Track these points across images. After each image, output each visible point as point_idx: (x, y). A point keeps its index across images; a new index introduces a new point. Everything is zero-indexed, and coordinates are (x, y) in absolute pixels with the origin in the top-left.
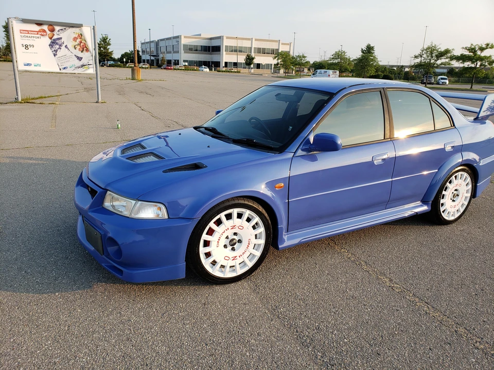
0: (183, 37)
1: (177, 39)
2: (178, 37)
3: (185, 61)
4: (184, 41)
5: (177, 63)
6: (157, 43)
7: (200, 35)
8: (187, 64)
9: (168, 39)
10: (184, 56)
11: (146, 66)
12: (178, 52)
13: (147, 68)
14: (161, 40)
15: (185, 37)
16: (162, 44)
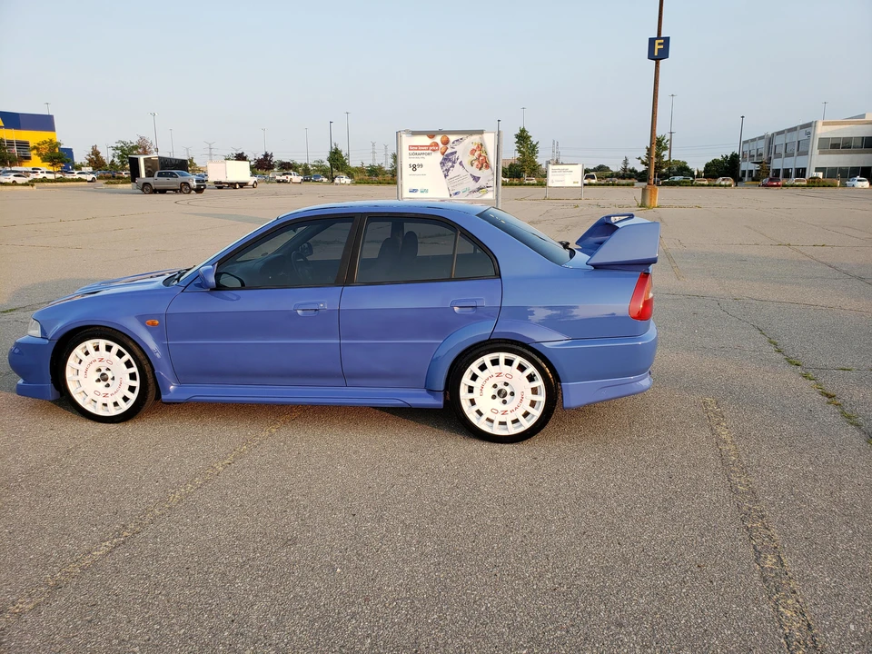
0: (820, 124)
1: (808, 130)
2: (809, 125)
3: (818, 170)
4: (822, 131)
5: (801, 173)
6: (770, 140)
7: (863, 116)
8: (820, 175)
9: (790, 130)
10: (817, 161)
11: (728, 183)
12: (806, 153)
13: (730, 186)
14: (779, 133)
15: (825, 124)
16: (778, 141)
